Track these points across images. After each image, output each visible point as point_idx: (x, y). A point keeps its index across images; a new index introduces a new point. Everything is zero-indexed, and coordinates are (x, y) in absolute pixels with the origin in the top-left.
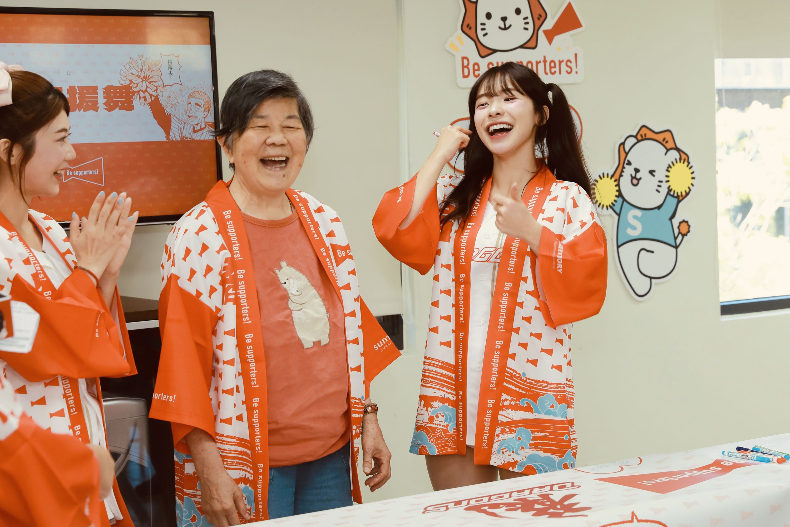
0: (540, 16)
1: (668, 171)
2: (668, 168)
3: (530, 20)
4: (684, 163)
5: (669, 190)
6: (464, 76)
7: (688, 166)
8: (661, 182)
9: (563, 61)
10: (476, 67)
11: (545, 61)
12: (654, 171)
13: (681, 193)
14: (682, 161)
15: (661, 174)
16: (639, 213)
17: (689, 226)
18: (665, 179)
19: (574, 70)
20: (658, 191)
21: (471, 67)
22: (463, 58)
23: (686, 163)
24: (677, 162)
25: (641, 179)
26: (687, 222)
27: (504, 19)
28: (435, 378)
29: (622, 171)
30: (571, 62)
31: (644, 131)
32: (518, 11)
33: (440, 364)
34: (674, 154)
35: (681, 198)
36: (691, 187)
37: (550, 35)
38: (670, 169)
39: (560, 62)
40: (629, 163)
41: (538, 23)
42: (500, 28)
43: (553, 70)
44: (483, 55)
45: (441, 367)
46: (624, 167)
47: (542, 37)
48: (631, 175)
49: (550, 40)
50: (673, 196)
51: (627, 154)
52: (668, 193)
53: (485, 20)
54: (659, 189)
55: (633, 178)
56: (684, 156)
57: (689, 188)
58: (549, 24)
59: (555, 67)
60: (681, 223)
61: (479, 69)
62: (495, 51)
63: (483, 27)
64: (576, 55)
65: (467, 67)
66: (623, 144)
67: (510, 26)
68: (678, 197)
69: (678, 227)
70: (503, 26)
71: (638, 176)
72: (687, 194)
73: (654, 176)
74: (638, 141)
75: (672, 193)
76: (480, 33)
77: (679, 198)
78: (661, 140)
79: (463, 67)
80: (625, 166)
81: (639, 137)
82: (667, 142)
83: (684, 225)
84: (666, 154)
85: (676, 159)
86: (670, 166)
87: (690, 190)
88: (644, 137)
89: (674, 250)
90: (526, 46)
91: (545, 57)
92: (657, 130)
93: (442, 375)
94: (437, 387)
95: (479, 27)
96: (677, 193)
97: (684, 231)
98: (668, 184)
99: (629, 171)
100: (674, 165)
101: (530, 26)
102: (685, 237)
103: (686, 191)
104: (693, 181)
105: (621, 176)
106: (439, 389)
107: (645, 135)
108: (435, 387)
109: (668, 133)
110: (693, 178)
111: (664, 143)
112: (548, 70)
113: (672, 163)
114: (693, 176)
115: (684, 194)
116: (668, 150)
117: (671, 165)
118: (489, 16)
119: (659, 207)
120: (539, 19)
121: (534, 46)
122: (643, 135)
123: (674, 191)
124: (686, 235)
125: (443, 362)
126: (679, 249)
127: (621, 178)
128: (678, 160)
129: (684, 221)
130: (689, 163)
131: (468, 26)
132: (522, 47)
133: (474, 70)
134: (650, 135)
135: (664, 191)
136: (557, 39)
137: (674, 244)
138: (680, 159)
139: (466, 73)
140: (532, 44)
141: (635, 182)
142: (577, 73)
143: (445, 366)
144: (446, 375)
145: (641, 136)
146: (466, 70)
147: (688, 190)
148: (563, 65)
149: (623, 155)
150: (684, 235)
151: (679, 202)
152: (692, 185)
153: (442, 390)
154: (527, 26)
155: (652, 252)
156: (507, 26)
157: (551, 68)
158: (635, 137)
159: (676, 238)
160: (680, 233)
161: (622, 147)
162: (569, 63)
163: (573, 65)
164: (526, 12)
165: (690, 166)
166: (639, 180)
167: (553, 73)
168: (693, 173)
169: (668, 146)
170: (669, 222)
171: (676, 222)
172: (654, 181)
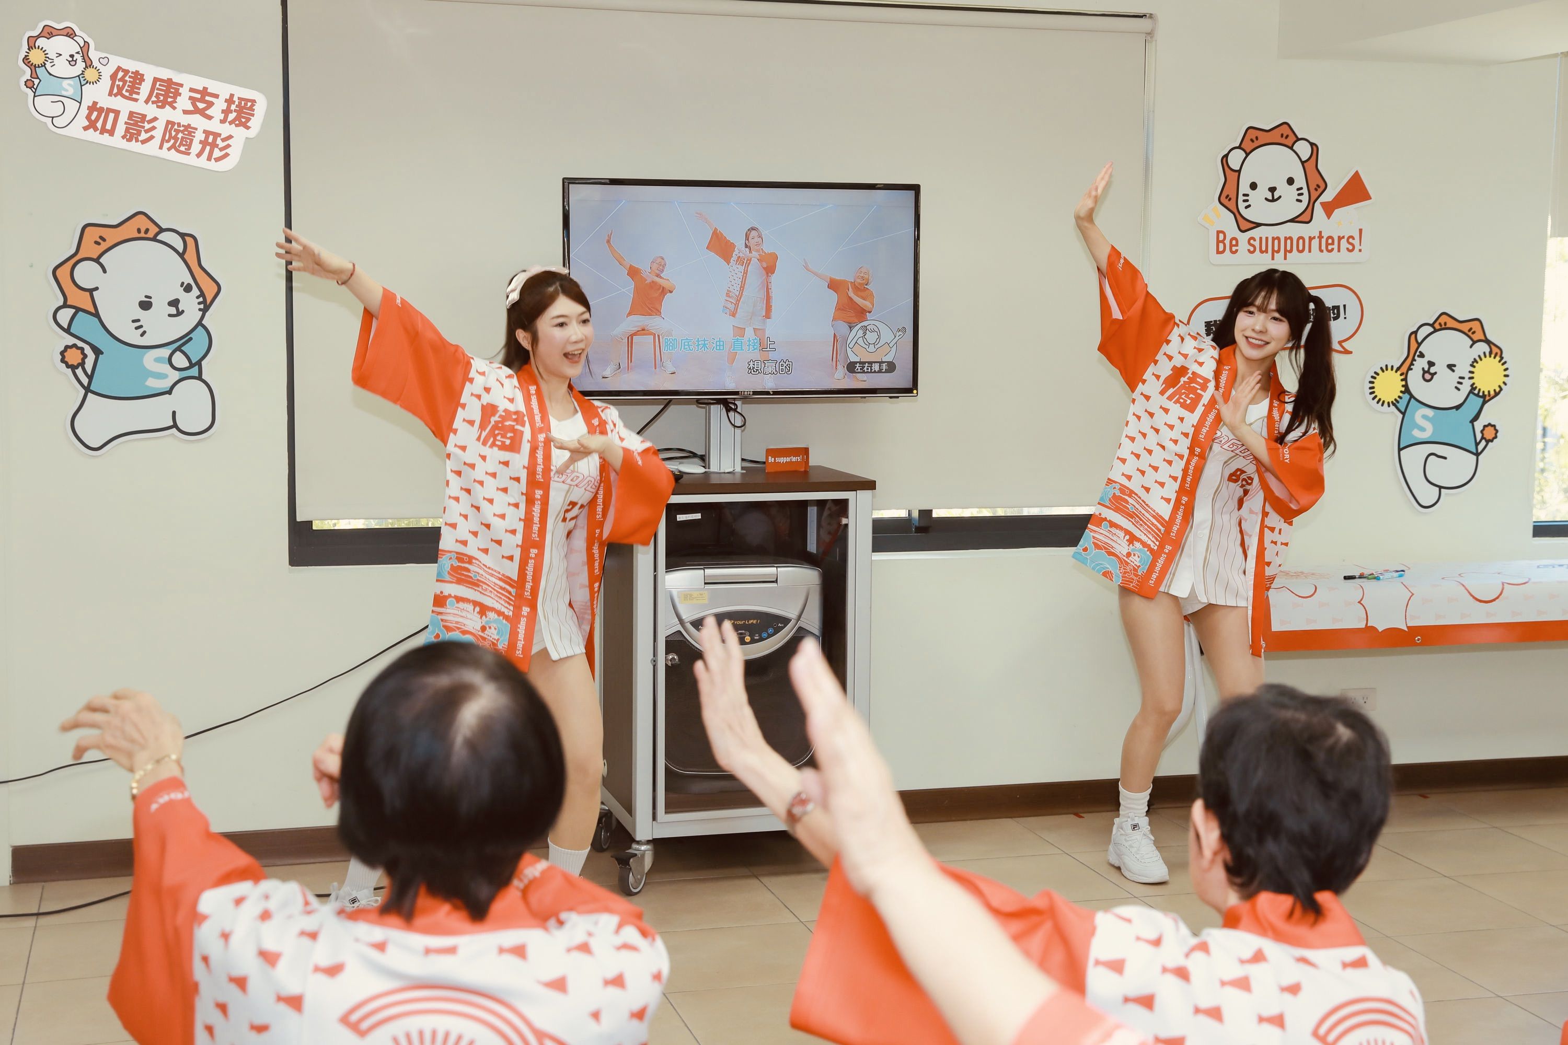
0: (1318, 186)
1: (1472, 366)
2: (1473, 362)
3: (1305, 191)
4: (1495, 358)
5: (1473, 387)
6: (1218, 252)
7: (1500, 361)
8: (1463, 378)
9: (1343, 237)
10: (1234, 242)
11: (1320, 237)
12: (1455, 366)
13: (1489, 392)
14: (1493, 356)
15: (1463, 369)
16: (1430, 413)
17: (1497, 431)
18: (1468, 375)
19: (1357, 247)
20: (1458, 389)
21: (1227, 242)
22: (1218, 232)
23: (1498, 358)
24: (1485, 356)
25: (1435, 373)
26: (1494, 426)
27: (1272, 190)
28: (1146, 524)
29: (1412, 364)
30: (1353, 238)
31: (1444, 319)
32: (1290, 181)
33: (1155, 514)
34: (1482, 347)
35: (1487, 398)
36: (1503, 386)
37: (1329, 209)
38: (1475, 364)
39: (1340, 238)
40: (1422, 355)
41: (1314, 195)
42: (1266, 199)
43: (1330, 247)
44: (1243, 229)
45: (1154, 517)
46: (1414, 360)
47: (1318, 209)
48: (1423, 369)
49: (1329, 215)
50: (1478, 395)
51: (1419, 344)
52: (1471, 392)
53: (1249, 191)
54: (1459, 386)
55: (1424, 372)
56: (1495, 350)
57: (1500, 386)
58: (1328, 196)
59: (1333, 244)
60: (1485, 426)
61: (1237, 245)
62: (1258, 225)
63: (1246, 198)
64: (1361, 231)
65: (1223, 242)
66: (1415, 333)
67: (1280, 197)
68: (1484, 396)
69: (1482, 432)
70: (1271, 198)
71: (1432, 370)
72: (1497, 394)
73: (1453, 371)
74: (1436, 331)
75: (1476, 392)
76: (1242, 206)
77: (1486, 398)
78: (1466, 331)
79: (1218, 242)
80: (1416, 357)
81: (1437, 326)
82: (1474, 333)
83: (1490, 429)
84: (1471, 347)
85: (1484, 353)
86: (1475, 361)
87: (1501, 389)
88: (1443, 326)
89: (1475, 457)
90: (1298, 219)
91: (1320, 232)
92: (1461, 319)
93: (1153, 524)
94: (1144, 532)
95: (1241, 198)
96: (1483, 392)
97: (1488, 437)
98: (1472, 381)
99: (1421, 364)
100: (1481, 359)
101: (1305, 198)
102: (1490, 443)
103: (1495, 390)
104: (1505, 379)
105: (1410, 369)
106: (1145, 534)
107: (1445, 324)
108: (1143, 530)
109: (1477, 323)
110: (1506, 376)
111: (1470, 334)
112: (1323, 247)
113: (1479, 356)
114: (1506, 373)
115: (1492, 393)
116: (1474, 342)
117: (1478, 359)
118: (1253, 186)
119: (1457, 407)
120: (1316, 190)
121: (1308, 220)
122: (1443, 324)
123: (1480, 390)
124: (1492, 441)
125: (1157, 514)
126: (1480, 457)
127: (1410, 372)
128: (1487, 354)
129: (1489, 425)
130: (1502, 358)
131: (1227, 196)
132: (1292, 220)
133: (1231, 245)
134: (1451, 323)
135: (1466, 388)
136: (1337, 212)
137: (1474, 451)
138: (1491, 353)
139: (1221, 248)
140: (1305, 217)
141: (1428, 376)
142: (1360, 250)
143: (1158, 517)
144: (1156, 525)
145: (1440, 324)
146: (1221, 246)
147: (1498, 390)
148: (1344, 242)
149: (1414, 345)
150: (1488, 441)
151: (1484, 403)
152: (1505, 383)
153: (1147, 536)
154: (1300, 198)
155: (1445, 458)
156: (1276, 197)
157: (1327, 244)
158: (1432, 325)
159: (1477, 444)
160: (1483, 438)
161: (1413, 336)
162: (1351, 240)
163: (1356, 242)
164: (1300, 181)
165: (1503, 361)
166: (1433, 375)
167: (1331, 251)
168: (1506, 369)
169: (1475, 337)
170: (1471, 424)
171: (1479, 425)
172: (1453, 377)
